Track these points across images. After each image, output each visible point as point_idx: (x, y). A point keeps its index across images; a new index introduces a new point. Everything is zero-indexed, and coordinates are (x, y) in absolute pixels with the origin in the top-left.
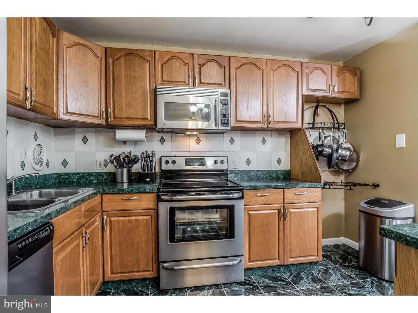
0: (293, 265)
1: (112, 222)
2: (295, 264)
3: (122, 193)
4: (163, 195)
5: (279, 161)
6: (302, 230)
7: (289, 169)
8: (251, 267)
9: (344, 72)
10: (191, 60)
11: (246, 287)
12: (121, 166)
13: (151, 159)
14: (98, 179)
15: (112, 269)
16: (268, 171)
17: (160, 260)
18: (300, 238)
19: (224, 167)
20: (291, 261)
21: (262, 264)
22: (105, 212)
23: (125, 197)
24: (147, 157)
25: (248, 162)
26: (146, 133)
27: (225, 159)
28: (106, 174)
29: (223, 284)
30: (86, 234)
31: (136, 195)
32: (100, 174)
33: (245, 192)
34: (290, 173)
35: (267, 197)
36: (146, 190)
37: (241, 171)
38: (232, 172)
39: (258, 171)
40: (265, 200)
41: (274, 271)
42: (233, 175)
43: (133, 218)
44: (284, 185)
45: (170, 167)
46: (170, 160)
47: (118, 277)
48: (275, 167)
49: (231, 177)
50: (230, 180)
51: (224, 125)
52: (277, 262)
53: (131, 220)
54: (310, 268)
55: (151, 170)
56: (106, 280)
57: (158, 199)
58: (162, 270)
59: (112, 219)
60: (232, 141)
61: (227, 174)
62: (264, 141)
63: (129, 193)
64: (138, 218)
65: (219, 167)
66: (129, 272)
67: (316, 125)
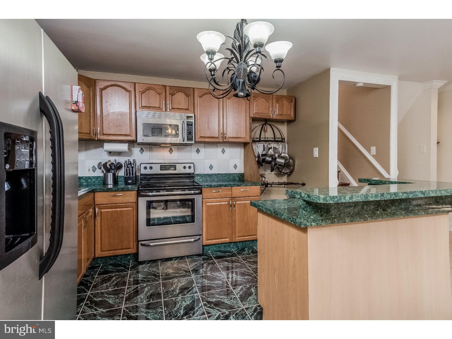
0: (240, 242)
1: (102, 213)
2: (241, 242)
3: (110, 191)
4: (142, 192)
5: (235, 167)
6: (245, 217)
7: (243, 172)
8: (209, 244)
9: (283, 100)
10: (164, 91)
11: (203, 257)
12: (108, 171)
13: (132, 166)
14: (87, 182)
15: (101, 248)
16: (226, 174)
17: (139, 240)
18: (245, 222)
19: (191, 171)
20: (238, 239)
21: (216, 241)
22: (97, 206)
23: (112, 194)
24: (129, 164)
25: (211, 167)
26: (129, 146)
27: (192, 165)
28: (94, 177)
29: (186, 256)
30: (86, 218)
31: (121, 192)
32: (89, 178)
33: (204, 190)
34: (244, 175)
35: (219, 193)
36: (129, 188)
37: (205, 175)
38: (198, 175)
39: (219, 174)
40: (218, 195)
41: (225, 247)
42: (199, 178)
43: (118, 209)
44: (232, 184)
45: (148, 171)
46: (148, 166)
47: (106, 254)
48: (233, 171)
49: (197, 179)
50: (196, 182)
51: (190, 140)
52: (227, 240)
53: (117, 211)
54: (253, 245)
55: (133, 174)
56: (97, 256)
57: (139, 195)
58: (140, 246)
59: (103, 210)
60: (198, 151)
61: (193, 177)
62: (223, 151)
63: (115, 191)
64: (122, 209)
65: (187, 171)
66: (115, 250)
67: (262, 139)
